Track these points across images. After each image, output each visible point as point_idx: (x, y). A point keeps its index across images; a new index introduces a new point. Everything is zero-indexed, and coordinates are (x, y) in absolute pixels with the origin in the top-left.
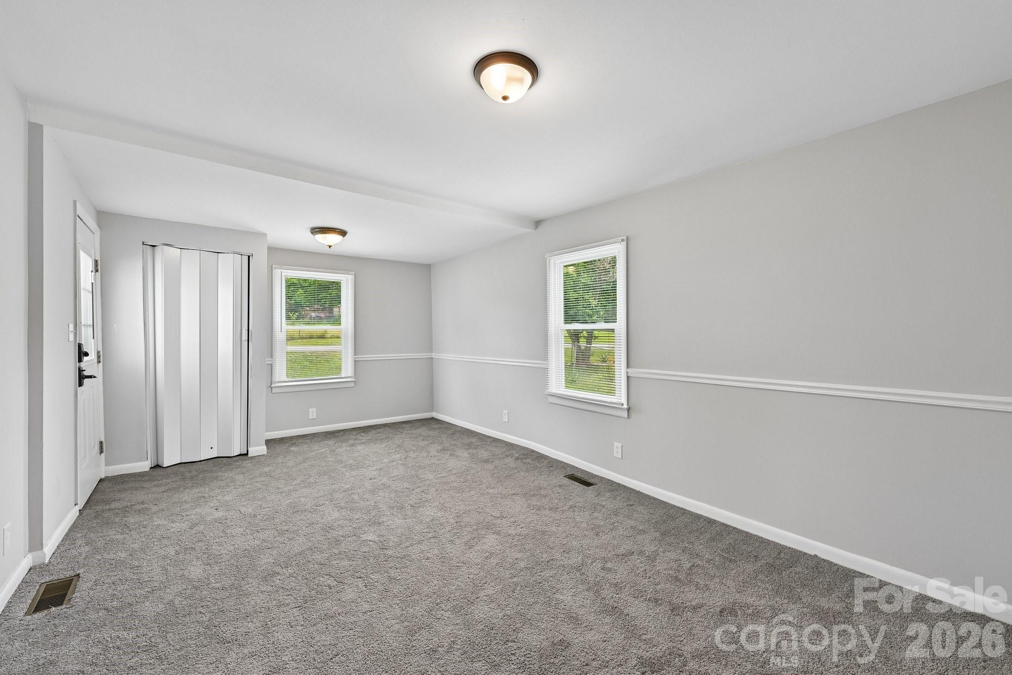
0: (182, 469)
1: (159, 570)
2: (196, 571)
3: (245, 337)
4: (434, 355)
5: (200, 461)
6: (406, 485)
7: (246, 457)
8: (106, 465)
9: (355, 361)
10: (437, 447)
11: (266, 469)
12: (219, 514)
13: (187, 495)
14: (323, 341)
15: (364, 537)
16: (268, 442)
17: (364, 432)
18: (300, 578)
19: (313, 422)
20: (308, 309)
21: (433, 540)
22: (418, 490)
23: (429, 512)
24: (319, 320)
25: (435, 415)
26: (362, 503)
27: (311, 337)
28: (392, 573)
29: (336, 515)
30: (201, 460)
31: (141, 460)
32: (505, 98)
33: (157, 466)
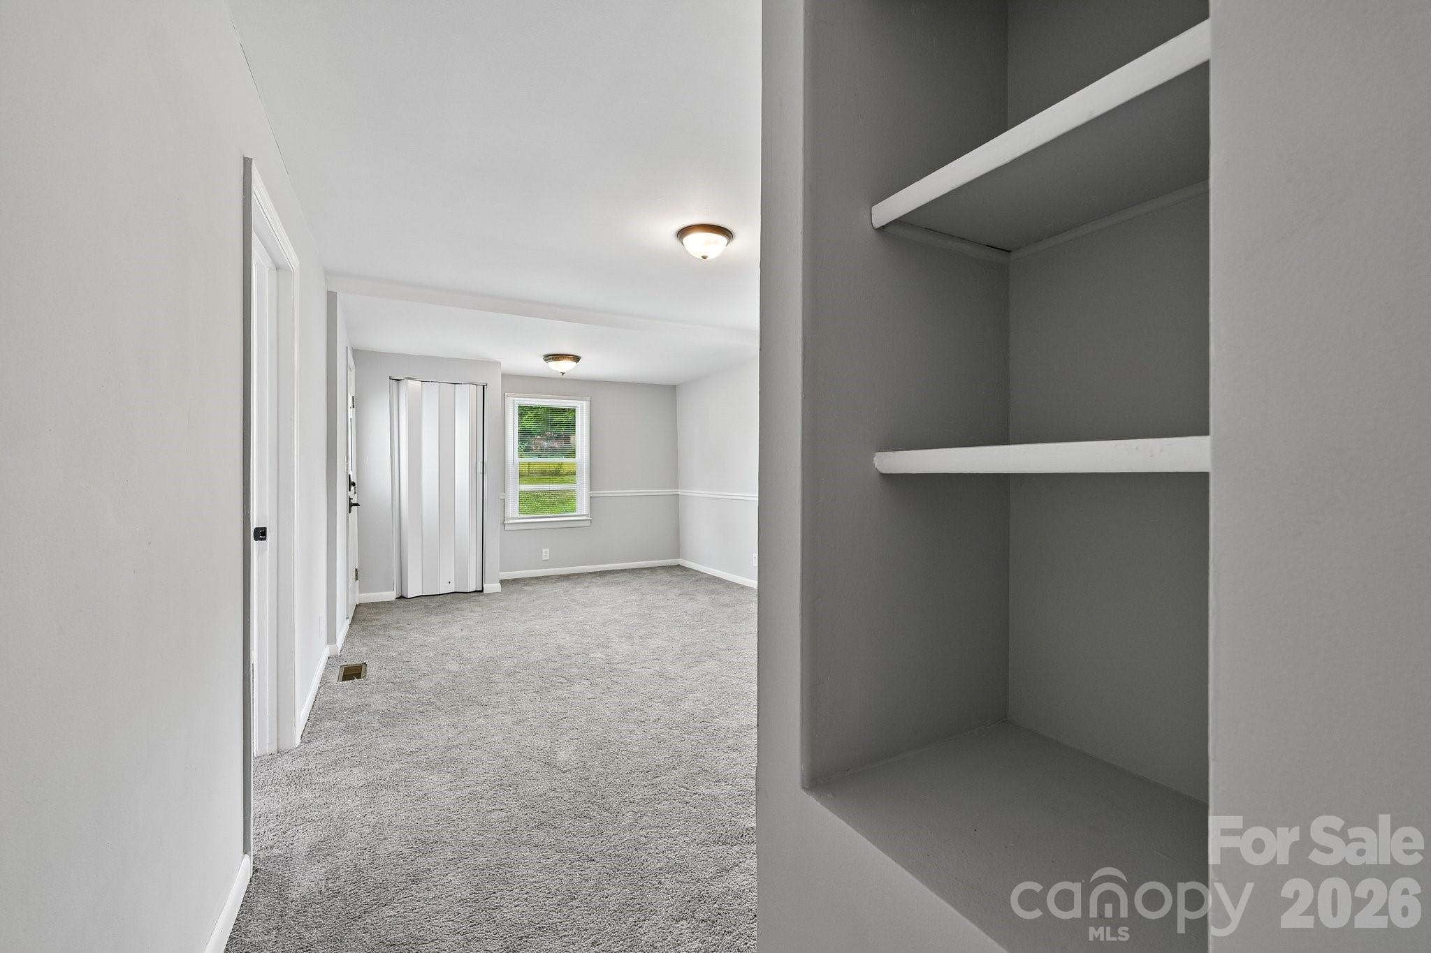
0: (424, 600)
1: (424, 665)
2: (454, 667)
3: (480, 470)
4: (680, 492)
5: (439, 595)
6: (636, 621)
7: (481, 594)
8: (360, 592)
9: (591, 497)
10: (676, 591)
11: (502, 604)
12: (465, 633)
13: (433, 619)
14: (559, 478)
15: (592, 655)
16: (503, 582)
17: (600, 576)
18: (537, 676)
19: (546, 564)
20: (539, 437)
21: (656, 661)
22: (649, 625)
23: (655, 642)
24: (553, 451)
25: (680, 561)
26: (593, 632)
27: (543, 473)
28: (615, 679)
29: (568, 638)
30: (441, 593)
31: (388, 590)
32: (704, 257)
33: (401, 597)
